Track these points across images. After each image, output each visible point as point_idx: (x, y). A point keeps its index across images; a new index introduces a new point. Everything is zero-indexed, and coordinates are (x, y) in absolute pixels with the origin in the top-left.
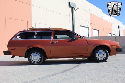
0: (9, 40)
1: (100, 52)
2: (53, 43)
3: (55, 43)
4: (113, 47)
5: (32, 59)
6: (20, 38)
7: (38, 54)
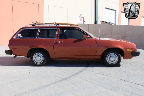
0: (10, 39)
1: (112, 55)
2: (57, 43)
3: (59, 43)
4: (128, 50)
5: (35, 60)
6: (22, 37)
7: (41, 54)
